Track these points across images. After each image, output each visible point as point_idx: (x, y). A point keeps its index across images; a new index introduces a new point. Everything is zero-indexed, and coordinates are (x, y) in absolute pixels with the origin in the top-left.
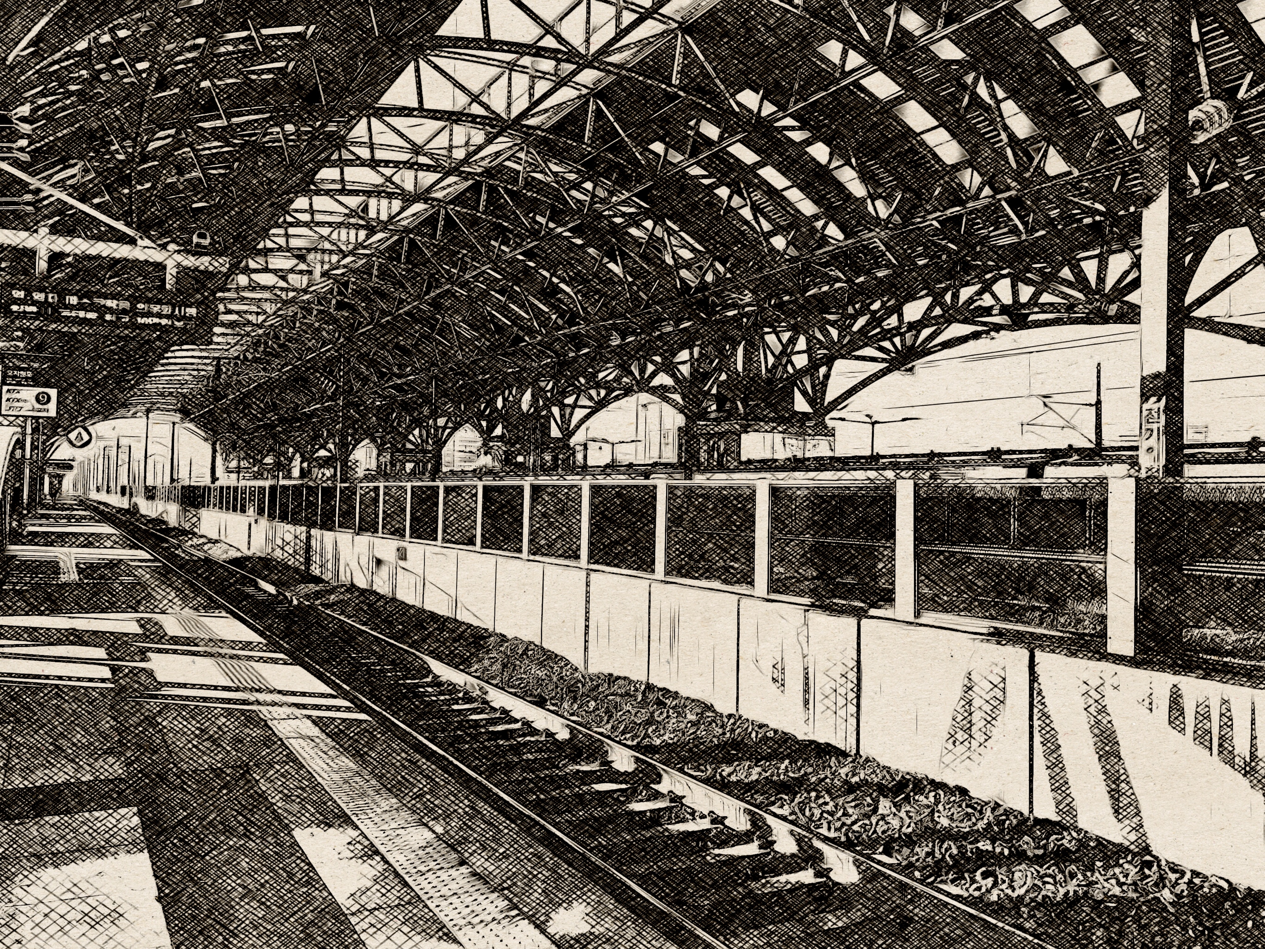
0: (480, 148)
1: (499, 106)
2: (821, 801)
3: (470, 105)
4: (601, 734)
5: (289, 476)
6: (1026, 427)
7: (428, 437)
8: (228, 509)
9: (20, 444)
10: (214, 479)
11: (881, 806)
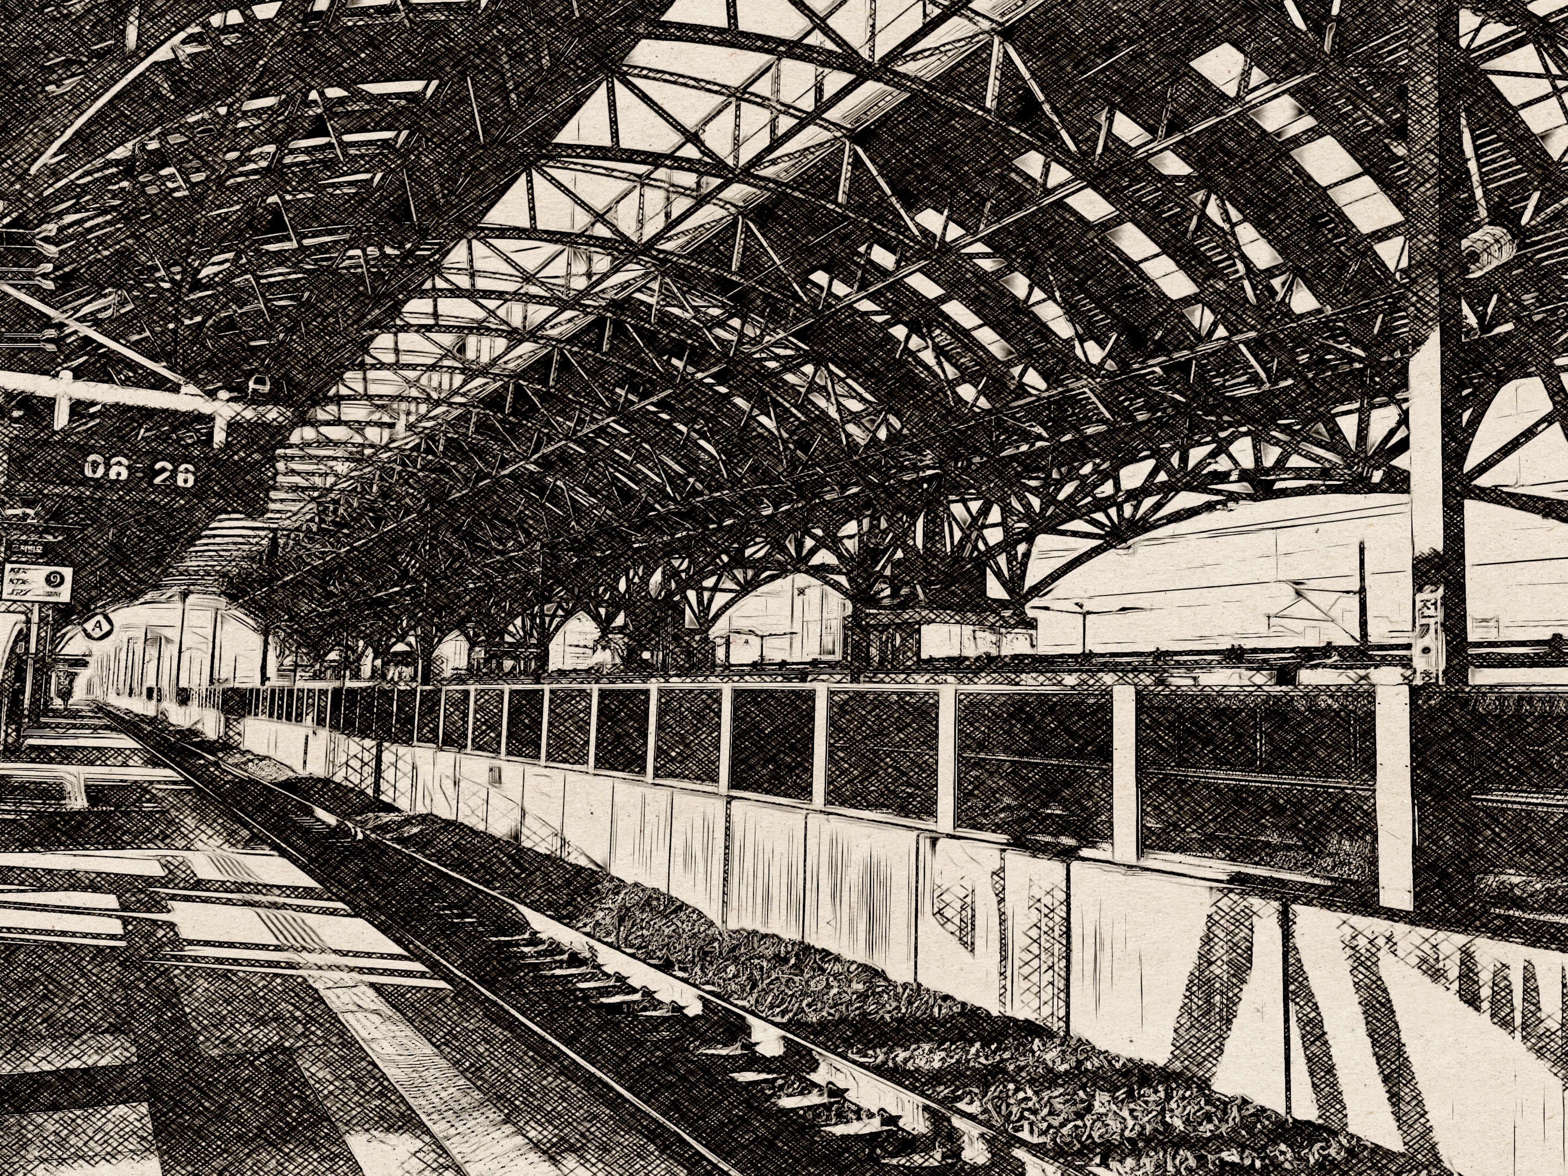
0: (605, 276)
1: (628, 227)
2: (1021, 1095)
3: (593, 225)
4: (743, 1008)
5: (356, 676)
6: (1273, 621)
7: (532, 628)
8: (279, 717)
9: (23, 636)
10: (264, 678)
11: (1097, 1104)
